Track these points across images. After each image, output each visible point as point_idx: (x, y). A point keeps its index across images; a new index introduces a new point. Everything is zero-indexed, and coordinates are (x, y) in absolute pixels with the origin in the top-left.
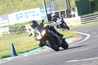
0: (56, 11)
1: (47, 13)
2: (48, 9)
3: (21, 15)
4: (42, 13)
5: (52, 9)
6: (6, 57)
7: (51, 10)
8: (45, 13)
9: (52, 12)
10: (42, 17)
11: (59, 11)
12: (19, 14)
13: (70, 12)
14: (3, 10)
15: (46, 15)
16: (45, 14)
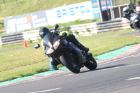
0: (115, 7)
1: (101, 9)
2: (103, 3)
3: (64, 12)
4: (95, 9)
5: (108, 3)
6: (42, 71)
7: (107, 5)
8: (99, 8)
9: (109, 7)
10: (94, 14)
11: (119, 6)
12: (61, 10)
13: (135, 8)
14: (39, 4)
15: (100, 11)
16: (98, 11)
